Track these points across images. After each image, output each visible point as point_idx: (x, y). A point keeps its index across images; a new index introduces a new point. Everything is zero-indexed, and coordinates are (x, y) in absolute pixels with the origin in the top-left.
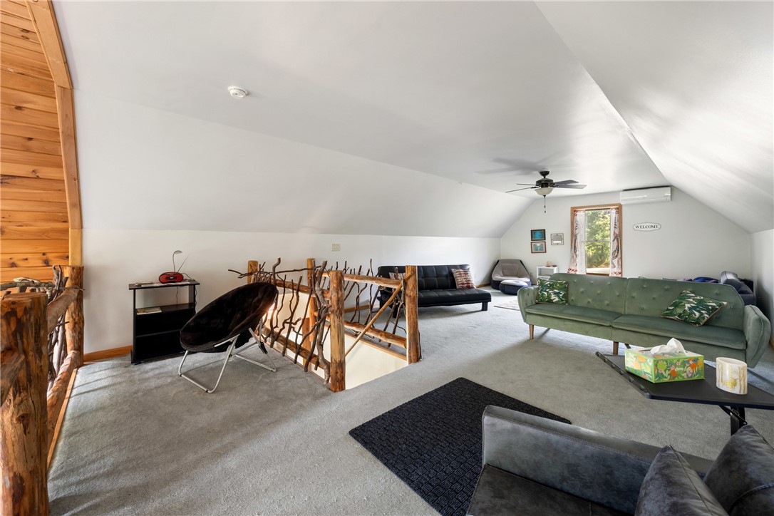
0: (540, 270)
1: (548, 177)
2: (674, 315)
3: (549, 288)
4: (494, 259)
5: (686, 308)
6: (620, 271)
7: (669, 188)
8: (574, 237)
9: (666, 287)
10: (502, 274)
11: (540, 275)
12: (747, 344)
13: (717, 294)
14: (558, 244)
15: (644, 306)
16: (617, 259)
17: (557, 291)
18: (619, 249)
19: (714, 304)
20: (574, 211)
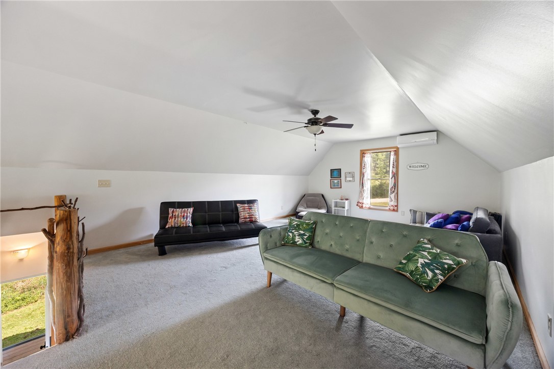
0: (336, 203)
1: (318, 116)
2: (406, 271)
3: (295, 228)
4: (301, 193)
5: (419, 265)
6: (396, 204)
7: (436, 133)
8: (362, 175)
9: (405, 233)
10: (305, 206)
11: (336, 206)
12: (487, 338)
13: (458, 245)
14: (350, 181)
15: (381, 255)
16: (394, 194)
17: (302, 232)
18: (396, 185)
19: (451, 262)
20: (363, 153)
